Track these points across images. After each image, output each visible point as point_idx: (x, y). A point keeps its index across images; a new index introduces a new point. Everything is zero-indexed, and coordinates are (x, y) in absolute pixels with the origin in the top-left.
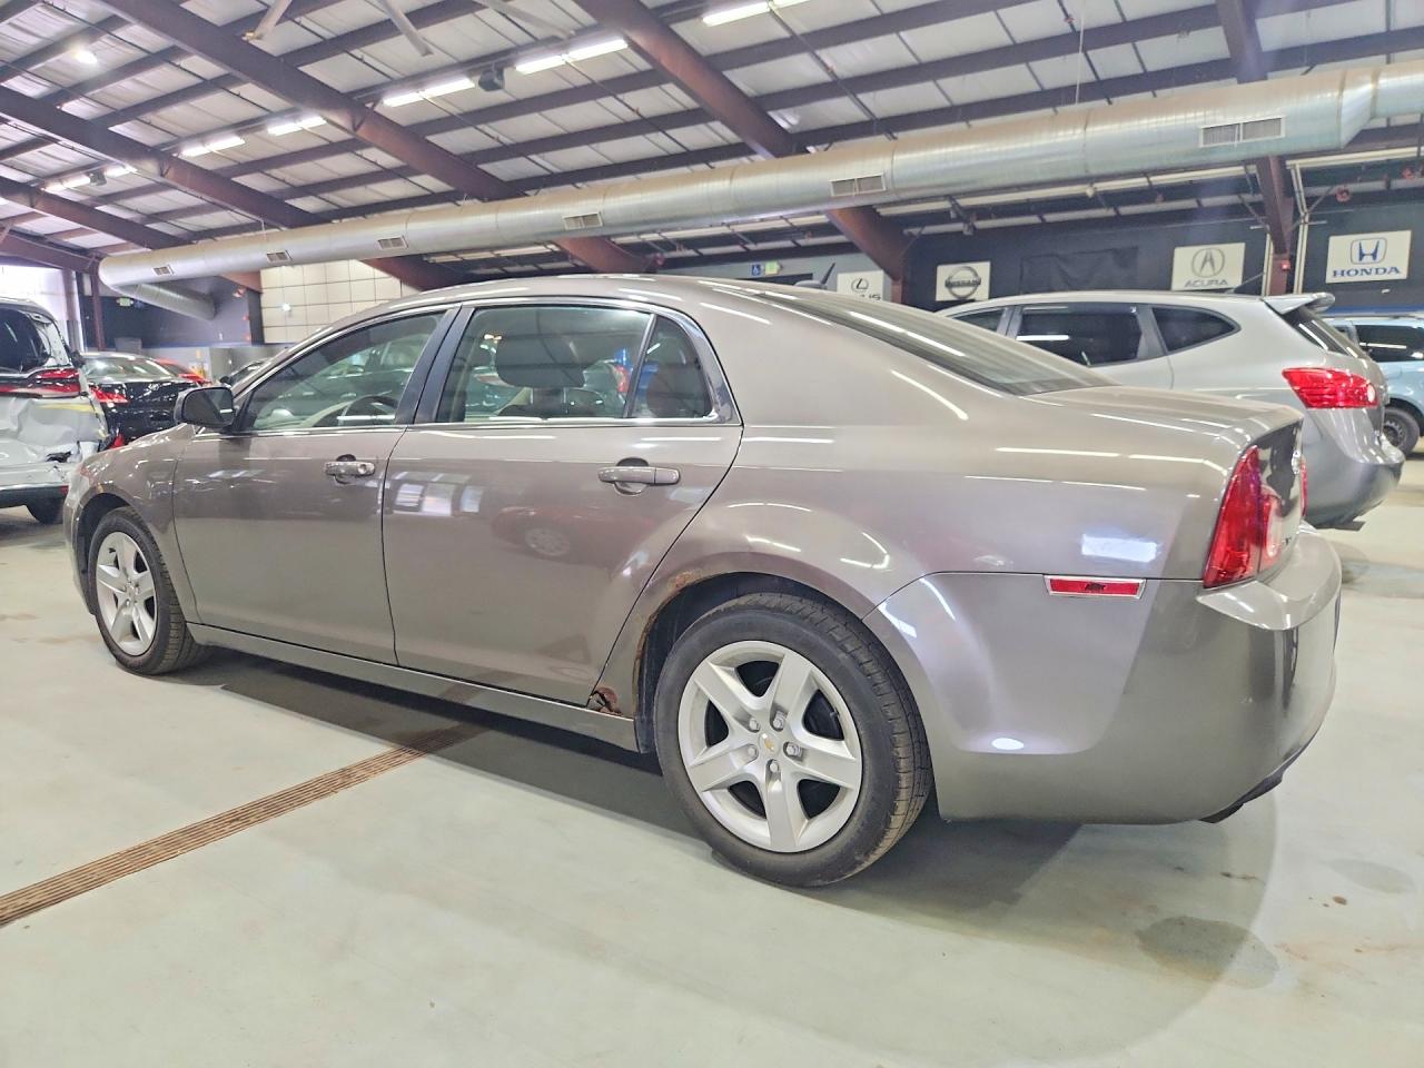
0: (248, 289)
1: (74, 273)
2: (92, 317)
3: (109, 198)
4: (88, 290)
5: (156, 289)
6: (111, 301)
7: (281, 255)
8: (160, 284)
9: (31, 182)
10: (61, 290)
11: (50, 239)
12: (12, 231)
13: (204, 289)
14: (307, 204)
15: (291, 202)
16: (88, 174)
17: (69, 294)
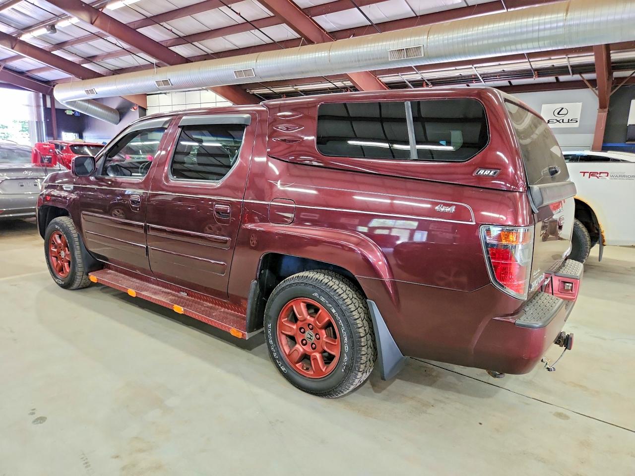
0: (139, 107)
1: (41, 94)
2: (51, 120)
3: (60, 45)
4: (49, 105)
5: (86, 104)
6: (62, 112)
7: (166, 82)
8: (88, 101)
9: (13, 33)
10: (34, 104)
11: (29, 74)
12: (5, 68)
13: (114, 105)
14: (182, 50)
15: (172, 48)
16: (45, 26)
17: (38, 106)
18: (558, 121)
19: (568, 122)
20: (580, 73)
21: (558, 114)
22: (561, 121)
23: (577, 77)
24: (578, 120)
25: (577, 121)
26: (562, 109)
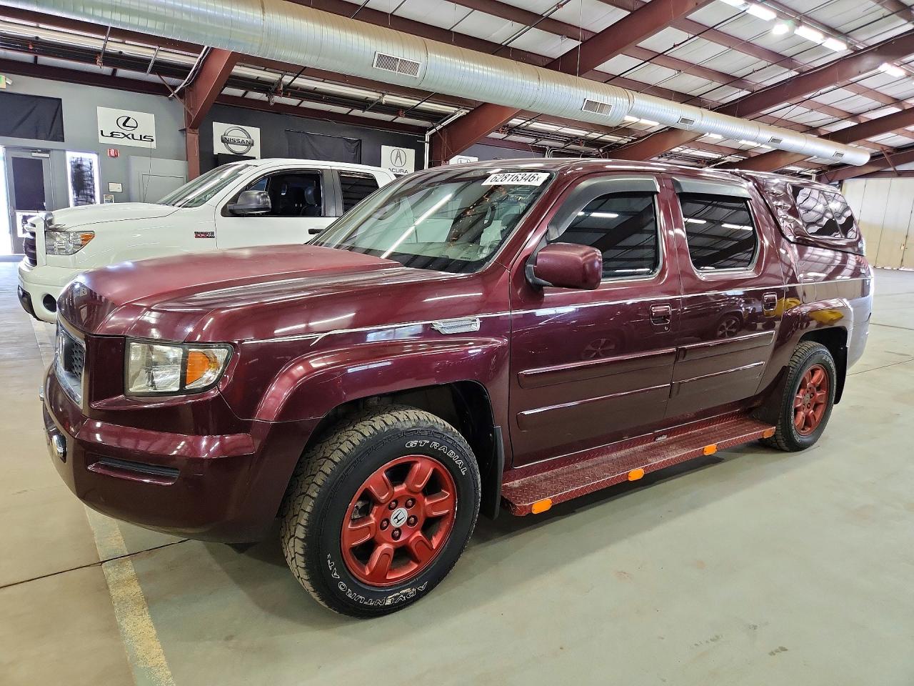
18: (127, 136)
19: (141, 139)
20: (160, 74)
21: (124, 125)
22: (130, 136)
23: (154, 78)
24: (154, 138)
25: (152, 140)
26: (129, 118)
